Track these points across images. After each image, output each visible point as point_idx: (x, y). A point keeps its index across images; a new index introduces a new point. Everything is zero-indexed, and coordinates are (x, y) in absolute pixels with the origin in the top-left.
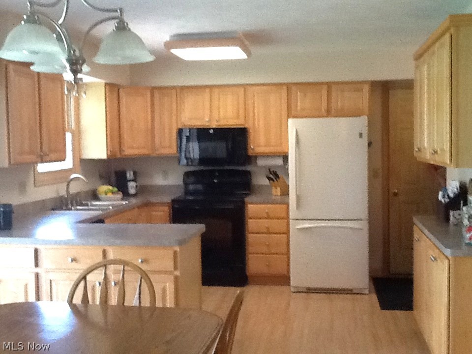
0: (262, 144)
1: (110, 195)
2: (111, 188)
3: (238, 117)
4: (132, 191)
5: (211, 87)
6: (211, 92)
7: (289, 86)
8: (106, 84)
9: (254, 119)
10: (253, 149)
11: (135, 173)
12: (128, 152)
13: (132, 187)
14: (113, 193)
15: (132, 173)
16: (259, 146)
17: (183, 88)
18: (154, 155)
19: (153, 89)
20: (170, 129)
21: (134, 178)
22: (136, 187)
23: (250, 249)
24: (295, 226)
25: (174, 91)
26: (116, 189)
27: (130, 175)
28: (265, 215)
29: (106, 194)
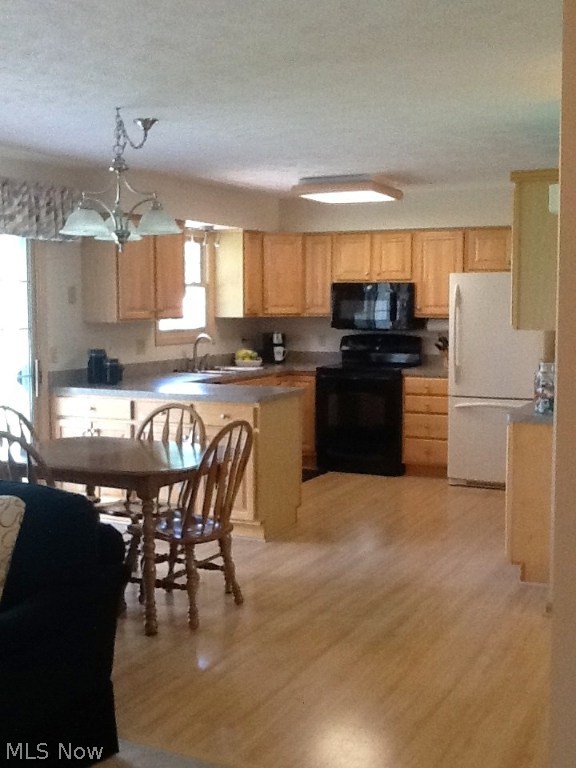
0: (431, 303)
1: (247, 360)
2: (250, 352)
3: (403, 270)
4: (278, 358)
5: (372, 233)
6: (372, 238)
7: (465, 232)
8: (245, 232)
9: (422, 273)
10: (420, 310)
11: (284, 337)
12: (273, 311)
13: (278, 353)
14: (251, 358)
15: (280, 336)
16: (427, 306)
17: (340, 234)
18: (305, 315)
19: (306, 235)
20: (324, 284)
21: (281, 342)
22: (284, 352)
23: (407, 432)
24: (454, 404)
25: (329, 238)
26: (255, 354)
27: (277, 339)
28: (425, 391)
29: (243, 358)
